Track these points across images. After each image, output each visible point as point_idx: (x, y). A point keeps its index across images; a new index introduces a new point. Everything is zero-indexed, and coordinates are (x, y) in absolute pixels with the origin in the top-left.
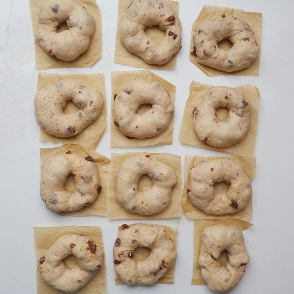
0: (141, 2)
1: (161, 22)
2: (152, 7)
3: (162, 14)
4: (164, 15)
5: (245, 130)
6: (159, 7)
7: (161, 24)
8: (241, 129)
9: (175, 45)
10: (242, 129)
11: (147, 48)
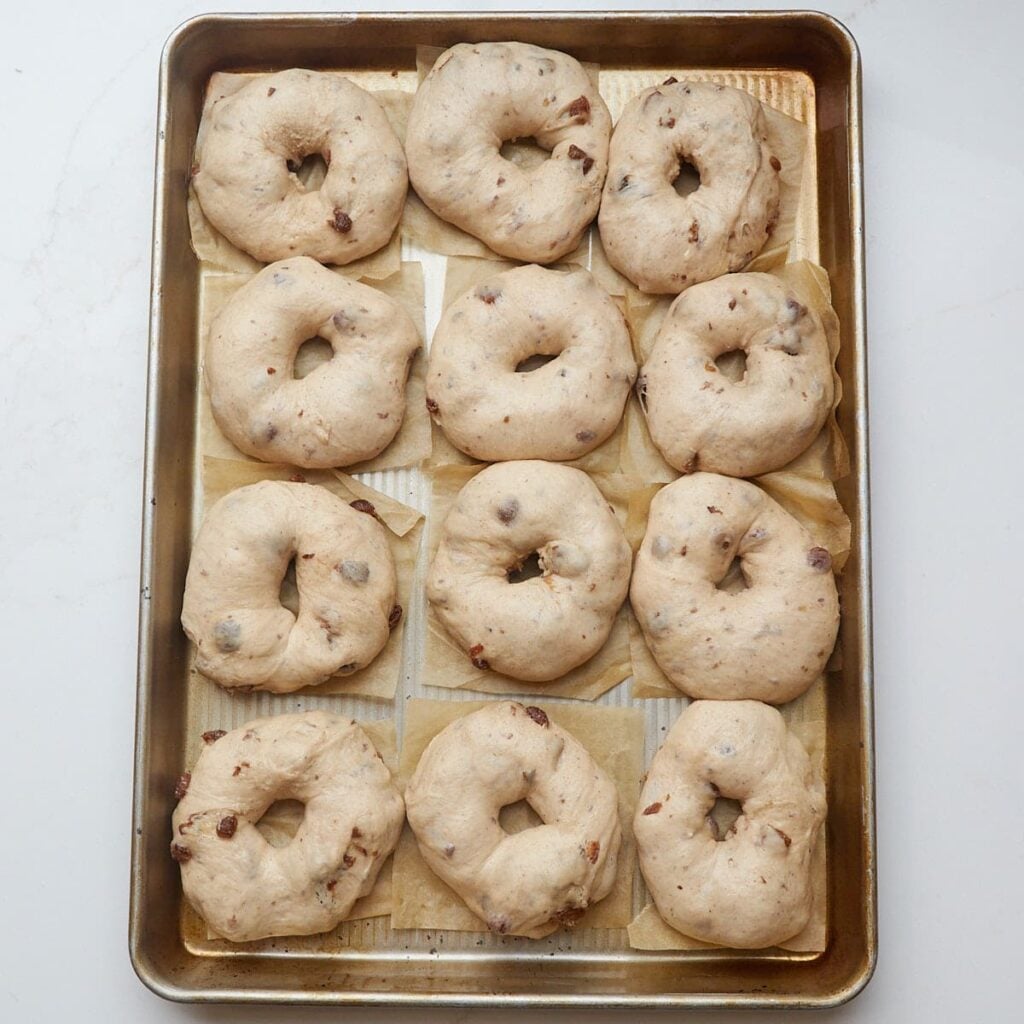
0: (478, 53)
1: (545, 122)
2: (514, 70)
3: (550, 97)
4: (554, 99)
5: (819, 395)
6: (541, 72)
7: (546, 129)
8: (804, 394)
9: (586, 190)
10: (807, 394)
11: (496, 198)
